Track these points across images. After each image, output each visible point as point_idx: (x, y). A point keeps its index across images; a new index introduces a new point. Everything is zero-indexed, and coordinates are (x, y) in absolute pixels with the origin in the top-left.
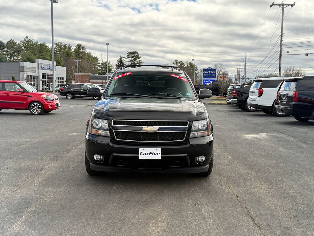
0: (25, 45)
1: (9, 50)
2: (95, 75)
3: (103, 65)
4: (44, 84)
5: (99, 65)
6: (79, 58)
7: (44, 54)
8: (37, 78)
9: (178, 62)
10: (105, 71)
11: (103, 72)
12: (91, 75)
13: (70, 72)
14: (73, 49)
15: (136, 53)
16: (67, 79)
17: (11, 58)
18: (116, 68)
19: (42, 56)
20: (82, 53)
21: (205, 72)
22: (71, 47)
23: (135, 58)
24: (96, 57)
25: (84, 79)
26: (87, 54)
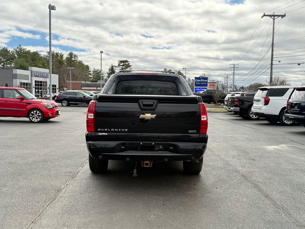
0: (18, 53)
1: (2, 58)
2: (87, 82)
3: (95, 73)
4: (37, 91)
5: (90, 72)
6: (71, 66)
7: (36, 61)
8: (30, 86)
9: (166, 70)
10: (96, 79)
11: (94, 80)
12: (83, 82)
13: (62, 80)
14: (65, 57)
15: (126, 61)
16: (59, 86)
17: (3, 65)
18: (107, 76)
19: (34, 63)
20: (74, 61)
21: (197, 80)
22: (63, 55)
23: (125, 67)
24: (87, 65)
25: (76, 87)
26: (78, 62)
